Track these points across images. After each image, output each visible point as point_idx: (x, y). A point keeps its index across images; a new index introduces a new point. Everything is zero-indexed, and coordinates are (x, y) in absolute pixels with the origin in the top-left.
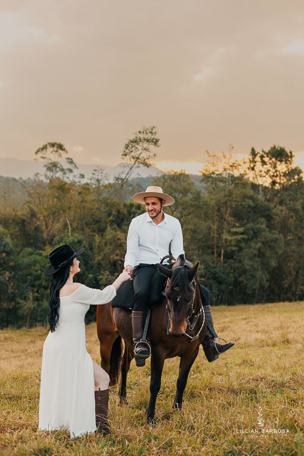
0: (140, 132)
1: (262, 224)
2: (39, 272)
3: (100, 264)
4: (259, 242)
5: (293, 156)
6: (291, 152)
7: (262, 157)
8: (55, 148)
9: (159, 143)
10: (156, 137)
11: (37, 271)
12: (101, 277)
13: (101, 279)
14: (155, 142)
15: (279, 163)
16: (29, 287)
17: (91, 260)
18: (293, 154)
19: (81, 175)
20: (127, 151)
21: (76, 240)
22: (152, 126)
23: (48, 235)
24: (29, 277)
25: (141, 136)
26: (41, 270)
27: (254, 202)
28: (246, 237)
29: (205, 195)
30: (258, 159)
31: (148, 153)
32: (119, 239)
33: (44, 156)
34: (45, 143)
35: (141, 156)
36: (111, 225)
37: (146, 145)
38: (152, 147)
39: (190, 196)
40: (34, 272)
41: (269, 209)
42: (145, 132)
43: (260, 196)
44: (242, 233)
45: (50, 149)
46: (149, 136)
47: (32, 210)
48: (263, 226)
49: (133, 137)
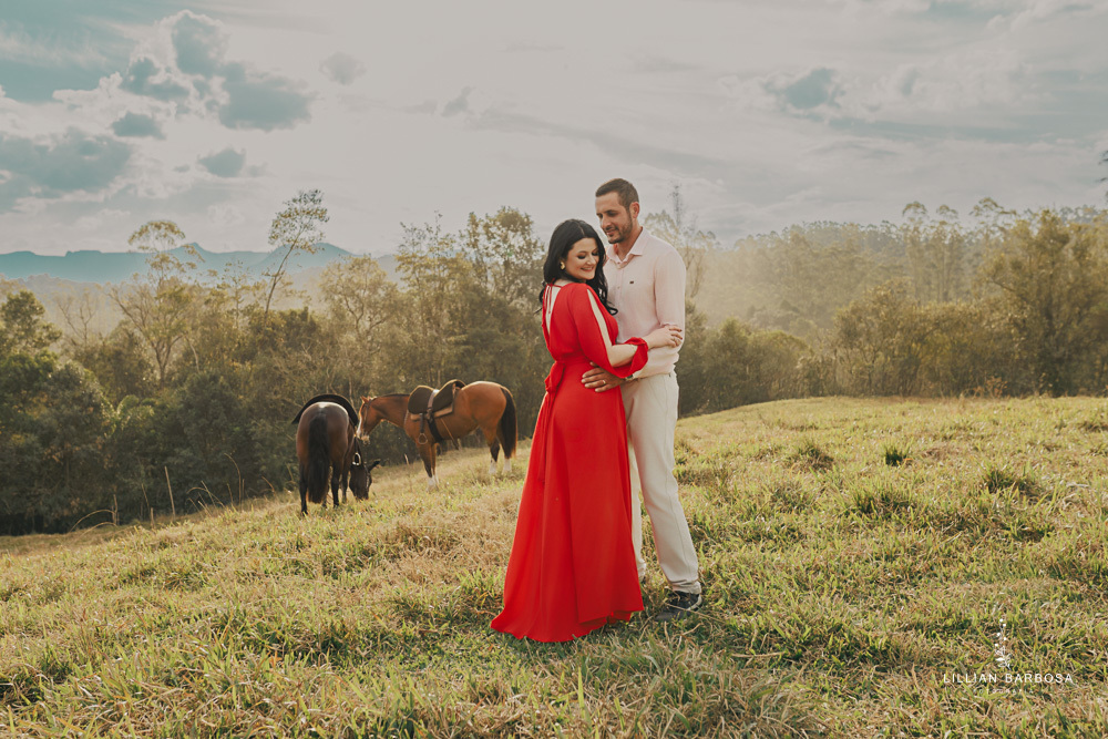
0: (294, 201)
1: (493, 326)
2: (153, 431)
3: (251, 410)
4: (491, 353)
5: (532, 223)
6: (527, 217)
7: (487, 226)
8: (163, 231)
9: (328, 215)
10: (323, 205)
11: (148, 431)
12: (253, 429)
13: (253, 433)
14: (322, 215)
15: (511, 234)
16: (138, 457)
17: (235, 405)
18: (531, 219)
19: (210, 271)
20: (278, 231)
21: (208, 377)
22: (313, 189)
23: (162, 374)
24: (136, 441)
25: (297, 206)
26: (155, 428)
27: (479, 295)
28: (470, 347)
29: (403, 289)
30: (480, 229)
31: (310, 232)
32: (276, 368)
33: (144, 244)
34: (145, 223)
35: (300, 237)
36: (263, 348)
37: (306, 220)
38: (316, 222)
39: (382, 293)
40: (144, 433)
41: (500, 304)
42: (303, 198)
43: (489, 286)
44: (465, 343)
45: (153, 233)
46: (310, 206)
47: (131, 336)
48: (496, 330)
49: (284, 209)
